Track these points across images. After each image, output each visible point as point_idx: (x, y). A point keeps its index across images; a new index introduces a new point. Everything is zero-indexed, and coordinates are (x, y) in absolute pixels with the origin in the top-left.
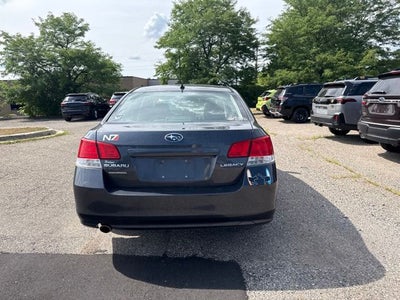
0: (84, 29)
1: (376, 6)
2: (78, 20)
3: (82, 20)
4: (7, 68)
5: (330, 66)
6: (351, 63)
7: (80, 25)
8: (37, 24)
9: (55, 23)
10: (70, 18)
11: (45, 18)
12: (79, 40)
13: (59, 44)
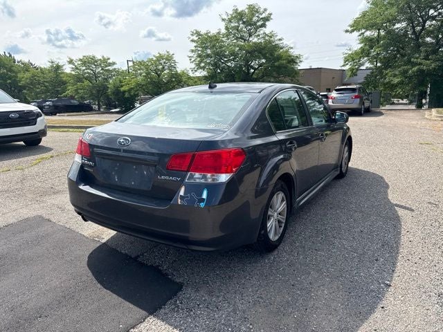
0: (267, 19)
2: (262, 10)
3: (265, 10)
4: (197, 65)
7: (263, 16)
8: (223, 20)
9: (239, 16)
10: (253, 10)
11: (231, 12)
12: (262, 32)
13: (242, 38)
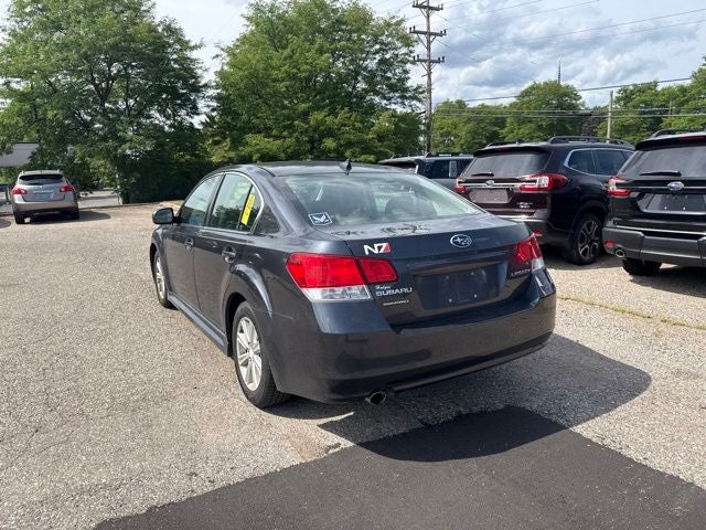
1: (378, 47)
5: (330, 133)
6: (359, 130)
